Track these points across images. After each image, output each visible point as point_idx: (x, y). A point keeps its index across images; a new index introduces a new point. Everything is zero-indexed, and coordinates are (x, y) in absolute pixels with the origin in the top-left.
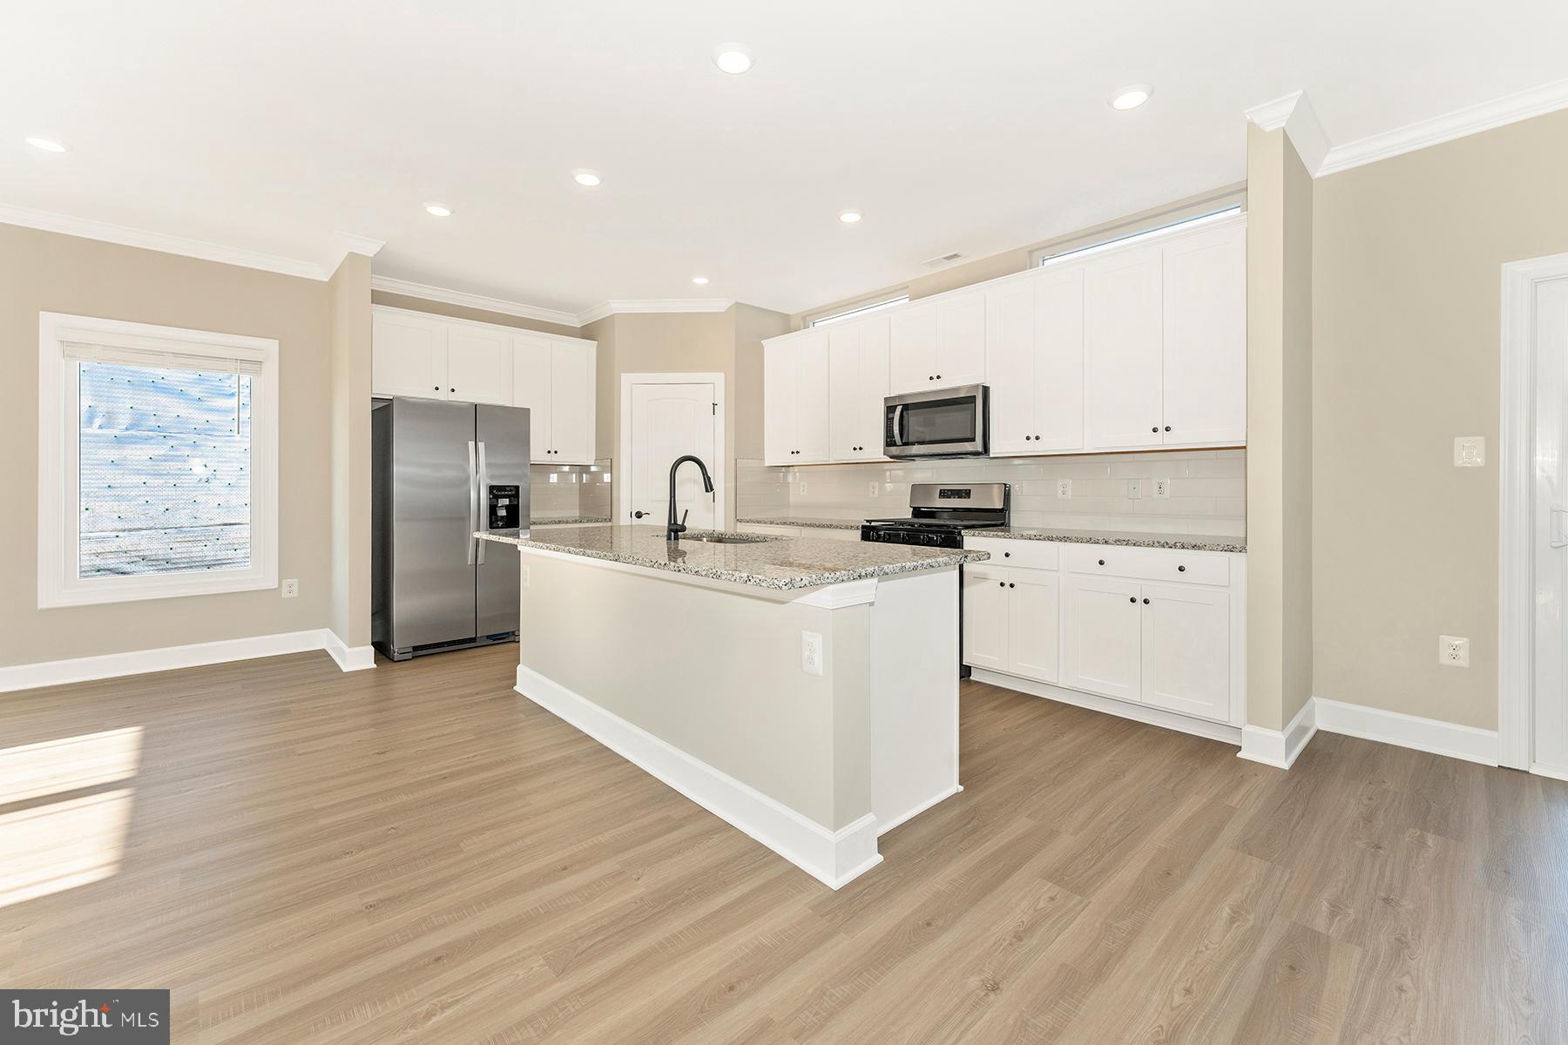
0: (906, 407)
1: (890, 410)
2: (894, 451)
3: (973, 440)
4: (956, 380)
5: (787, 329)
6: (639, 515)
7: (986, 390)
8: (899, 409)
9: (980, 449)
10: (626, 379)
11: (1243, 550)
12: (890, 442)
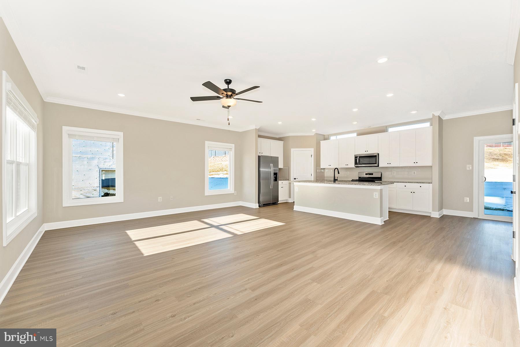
0: (360, 157)
1: (356, 157)
2: (357, 165)
3: (376, 164)
4: (371, 151)
5: (325, 139)
6: (295, 179)
7: (378, 154)
8: (358, 158)
9: (377, 166)
10: (292, 150)
11: (431, 183)
12: (356, 163)
